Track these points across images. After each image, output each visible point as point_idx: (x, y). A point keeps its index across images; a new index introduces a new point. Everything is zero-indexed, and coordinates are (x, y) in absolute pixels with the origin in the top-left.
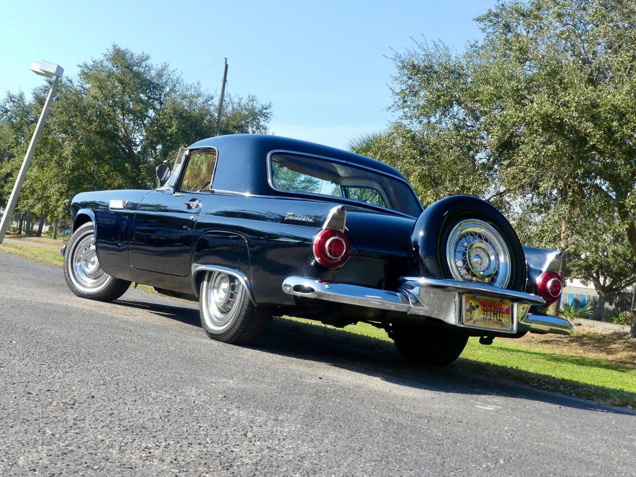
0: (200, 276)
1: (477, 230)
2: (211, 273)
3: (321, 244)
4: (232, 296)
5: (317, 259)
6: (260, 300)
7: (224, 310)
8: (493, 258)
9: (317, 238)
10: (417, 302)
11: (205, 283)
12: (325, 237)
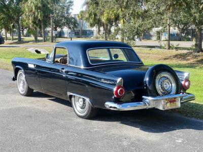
0: (71, 97)
1: (165, 76)
2: (74, 96)
3: (117, 92)
4: (84, 103)
5: (115, 96)
6: (95, 106)
7: (83, 108)
8: (170, 85)
9: (115, 89)
10: (149, 105)
11: (73, 98)
12: (118, 89)
